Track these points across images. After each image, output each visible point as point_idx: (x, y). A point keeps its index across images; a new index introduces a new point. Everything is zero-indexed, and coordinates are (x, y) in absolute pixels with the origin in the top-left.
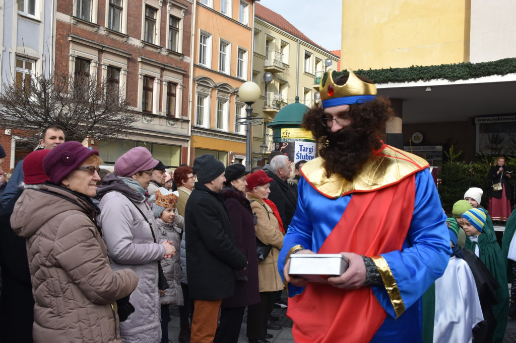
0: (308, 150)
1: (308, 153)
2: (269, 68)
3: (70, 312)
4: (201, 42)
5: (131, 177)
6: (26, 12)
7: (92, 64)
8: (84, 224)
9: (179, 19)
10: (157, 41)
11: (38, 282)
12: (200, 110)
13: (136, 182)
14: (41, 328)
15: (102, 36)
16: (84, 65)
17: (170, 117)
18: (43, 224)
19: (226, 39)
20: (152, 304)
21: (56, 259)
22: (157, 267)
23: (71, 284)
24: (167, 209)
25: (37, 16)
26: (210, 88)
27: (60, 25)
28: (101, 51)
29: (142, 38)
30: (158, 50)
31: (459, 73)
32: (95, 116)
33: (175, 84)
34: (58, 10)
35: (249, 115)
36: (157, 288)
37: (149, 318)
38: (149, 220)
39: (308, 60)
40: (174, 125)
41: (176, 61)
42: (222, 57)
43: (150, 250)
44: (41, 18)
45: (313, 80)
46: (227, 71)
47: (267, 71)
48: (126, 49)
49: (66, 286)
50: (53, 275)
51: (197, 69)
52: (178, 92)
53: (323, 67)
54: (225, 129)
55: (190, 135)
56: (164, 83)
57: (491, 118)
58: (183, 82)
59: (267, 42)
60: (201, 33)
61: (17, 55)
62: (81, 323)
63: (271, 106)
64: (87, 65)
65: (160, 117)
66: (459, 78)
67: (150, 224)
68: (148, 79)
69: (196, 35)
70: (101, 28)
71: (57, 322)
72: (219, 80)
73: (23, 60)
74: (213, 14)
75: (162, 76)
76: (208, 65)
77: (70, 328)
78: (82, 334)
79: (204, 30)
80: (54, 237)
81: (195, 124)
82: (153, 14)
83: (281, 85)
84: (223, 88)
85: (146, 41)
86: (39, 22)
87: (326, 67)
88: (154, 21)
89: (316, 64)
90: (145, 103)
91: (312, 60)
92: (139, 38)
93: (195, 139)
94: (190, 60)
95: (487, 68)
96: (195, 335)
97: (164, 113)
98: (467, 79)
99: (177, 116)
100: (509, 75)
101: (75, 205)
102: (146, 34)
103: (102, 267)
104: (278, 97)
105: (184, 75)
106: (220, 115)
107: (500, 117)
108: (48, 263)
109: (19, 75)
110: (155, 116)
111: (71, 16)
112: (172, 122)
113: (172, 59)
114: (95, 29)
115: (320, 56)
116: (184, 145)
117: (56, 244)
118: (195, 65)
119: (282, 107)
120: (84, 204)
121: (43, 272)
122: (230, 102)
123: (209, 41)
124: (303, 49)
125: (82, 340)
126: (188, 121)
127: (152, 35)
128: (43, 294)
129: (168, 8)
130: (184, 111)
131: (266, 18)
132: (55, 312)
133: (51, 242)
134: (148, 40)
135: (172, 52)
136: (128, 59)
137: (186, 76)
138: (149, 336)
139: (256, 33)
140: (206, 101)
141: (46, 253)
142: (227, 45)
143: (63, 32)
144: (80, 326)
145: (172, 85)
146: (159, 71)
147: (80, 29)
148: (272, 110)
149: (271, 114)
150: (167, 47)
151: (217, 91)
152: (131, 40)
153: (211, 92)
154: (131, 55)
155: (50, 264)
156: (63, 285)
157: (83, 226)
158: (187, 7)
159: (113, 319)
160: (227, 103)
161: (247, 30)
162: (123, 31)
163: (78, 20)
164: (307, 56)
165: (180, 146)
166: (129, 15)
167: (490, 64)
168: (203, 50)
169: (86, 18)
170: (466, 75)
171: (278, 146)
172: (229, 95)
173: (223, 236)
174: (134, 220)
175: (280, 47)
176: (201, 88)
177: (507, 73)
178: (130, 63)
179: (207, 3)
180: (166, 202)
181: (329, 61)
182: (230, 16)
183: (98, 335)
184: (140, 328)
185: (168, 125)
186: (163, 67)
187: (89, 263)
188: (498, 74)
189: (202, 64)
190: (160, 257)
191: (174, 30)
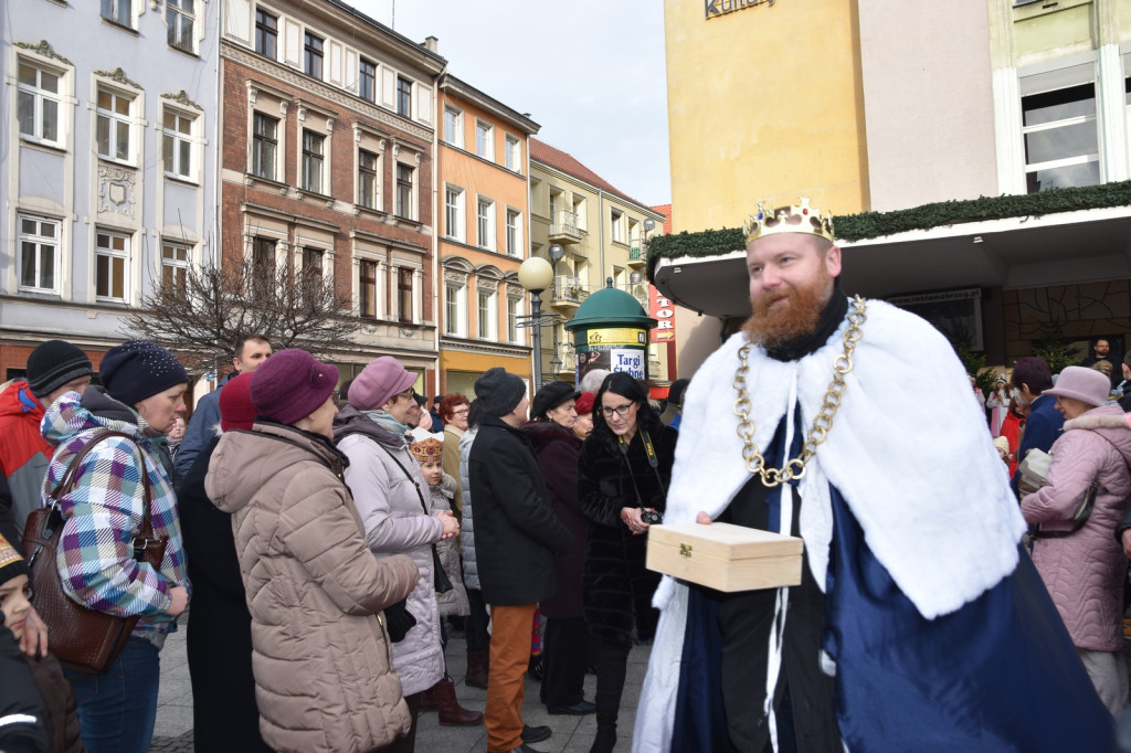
0: (632, 362)
1: (631, 366)
2: (556, 238)
3: (313, 631)
4: (448, 202)
5: (380, 408)
6: (176, 173)
7: (279, 246)
8: (326, 483)
9: (411, 169)
10: (378, 205)
11: (258, 584)
12: (451, 310)
13: (388, 415)
14: (268, 659)
15: (292, 201)
16: (267, 248)
17: (405, 323)
18: (259, 488)
19: (487, 195)
20: (428, 617)
21: (283, 543)
22: (431, 556)
23: (311, 585)
24: (426, 464)
25: (193, 177)
26: (465, 273)
27: (228, 188)
28: (292, 225)
29: (356, 202)
30: (382, 219)
31: (862, 229)
32: (296, 324)
33: (411, 271)
34: (224, 166)
35: (537, 311)
36: (433, 590)
37: (424, 640)
38: (415, 479)
39: (617, 222)
40: (411, 335)
41: (410, 235)
42: (482, 224)
43: (418, 528)
44: (199, 179)
45: (626, 254)
46: (491, 246)
47: (554, 242)
48: (330, 219)
49: (304, 589)
50: (282, 571)
51: (444, 245)
52: (416, 282)
53: (641, 232)
54: (492, 337)
55: (437, 349)
56: (393, 269)
57: (911, 297)
58: (423, 266)
59: (552, 197)
60: (448, 188)
61: (164, 240)
62: (333, 648)
63: (564, 297)
64: (270, 249)
65: (389, 324)
66: (861, 237)
67: (417, 485)
68: (367, 265)
69: (439, 192)
70: (292, 188)
71: (294, 648)
72: (479, 261)
73: (174, 247)
74: (466, 158)
75: (388, 259)
76: (460, 237)
77: (316, 657)
78: (335, 666)
79: (452, 182)
80: (278, 507)
81: (445, 333)
82: (371, 163)
83: (576, 263)
84: (485, 272)
85: (362, 204)
86: (197, 185)
87: (646, 231)
88: (374, 174)
89: (630, 228)
90: (365, 304)
91: (623, 221)
92: (351, 202)
93: (446, 355)
94: (432, 231)
95: (903, 219)
96: (497, 663)
97: (394, 317)
98: (874, 237)
99: (416, 321)
100: (936, 228)
101: (308, 453)
102: (362, 194)
103: (359, 553)
104: (573, 282)
105: (423, 255)
106: (483, 315)
107: (924, 296)
108: (272, 551)
109: (167, 270)
110: (381, 323)
111: (245, 173)
112: (408, 331)
113: (403, 230)
114: (282, 191)
115: (636, 215)
116: (429, 366)
117: (281, 518)
118: (440, 240)
119: (581, 298)
120: (322, 451)
121: (264, 565)
122: (498, 294)
123: (460, 200)
124: (608, 206)
125: (336, 676)
126: (432, 328)
127: (371, 195)
128: (267, 604)
129: (394, 151)
130: (426, 314)
131: (548, 160)
132: (290, 632)
133: (274, 515)
134: (365, 203)
135: (402, 220)
136: (335, 235)
137: (426, 257)
138: (425, 669)
139: (534, 184)
140: (461, 295)
141: (267, 535)
142: (490, 204)
143: (234, 198)
144: (332, 654)
145: (405, 272)
146: (383, 250)
147: (258, 193)
148: (565, 303)
149: (564, 309)
150: (395, 213)
151: (476, 278)
152: (339, 205)
153: (468, 279)
154: (338, 228)
155: (276, 553)
156: (299, 587)
157: (325, 486)
158: (423, 148)
159: (382, 640)
160: (494, 295)
161: (519, 180)
162: (326, 191)
163: (255, 179)
164: (615, 216)
165: (423, 369)
166: (333, 167)
167: (907, 213)
168: (451, 213)
169: (267, 175)
170: (871, 231)
171: (584, 358)
172: (496, 284)
173: (536, 500)
174: (391, 480)
175: (571, 205)
176: (450, 274)
177: (933, 226)
178: (338, 242)
179: (454, 142)
180: (424, 453)
181: (650, 222)
182: (492, 159)
183: (362, 667)
184: (410, 657)
185: (402, 335)
186: (389, 244)
187: (336, 548)
188: (920, 227)
189: (450, 236)
190: (435, 537)
191: (404, 185)
